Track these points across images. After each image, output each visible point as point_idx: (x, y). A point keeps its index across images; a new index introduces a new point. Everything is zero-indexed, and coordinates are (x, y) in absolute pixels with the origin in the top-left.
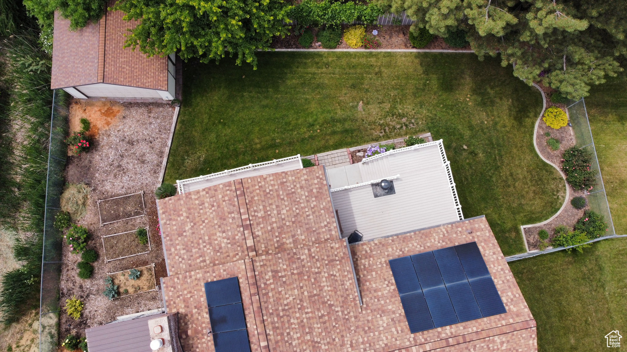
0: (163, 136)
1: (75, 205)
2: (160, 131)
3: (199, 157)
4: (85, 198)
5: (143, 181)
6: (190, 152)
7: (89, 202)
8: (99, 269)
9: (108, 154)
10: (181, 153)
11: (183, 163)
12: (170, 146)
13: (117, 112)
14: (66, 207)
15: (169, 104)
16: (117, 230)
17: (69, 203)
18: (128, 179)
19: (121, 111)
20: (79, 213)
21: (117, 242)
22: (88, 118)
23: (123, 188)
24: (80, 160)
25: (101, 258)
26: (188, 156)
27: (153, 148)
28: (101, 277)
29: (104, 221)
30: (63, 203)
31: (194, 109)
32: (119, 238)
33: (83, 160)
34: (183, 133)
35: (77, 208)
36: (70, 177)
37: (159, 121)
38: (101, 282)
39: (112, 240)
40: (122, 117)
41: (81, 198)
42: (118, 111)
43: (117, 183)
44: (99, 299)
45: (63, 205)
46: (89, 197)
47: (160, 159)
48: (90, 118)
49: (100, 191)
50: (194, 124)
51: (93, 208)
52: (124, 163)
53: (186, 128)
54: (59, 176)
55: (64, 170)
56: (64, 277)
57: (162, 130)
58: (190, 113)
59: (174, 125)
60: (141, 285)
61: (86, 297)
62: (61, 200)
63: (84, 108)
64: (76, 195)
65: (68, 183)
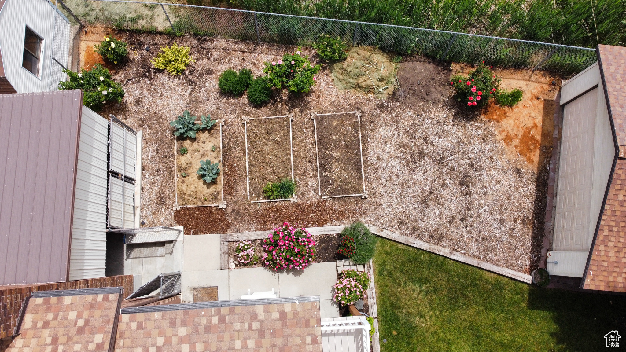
0: (473, 243)
1: (357, 71)
2: (484, 239)
3: (421, 315)
4: (369, 89)
5: (385, 199)
6: (434, 296)
7: (361, 96)
8: (235, 105)
9: (447, 136)
10: (435, 279)
11: (413, 281)
12: (452, 257)
13: (529, 157)
14: (355, 55)
15: (538, 261)
16: (300, 142)
17: (362, 62)
18: (394, 170)
19: (531, 166)
20: (341, 77)
21: (276, 142)
22: (520, 104)
23: (378, 158)
24: (441, 85)
25: (253, 110)
26: (427, 292)
27: (450, 222)
28: (219, 108)
29: (320, 120)
30: (365, 52)
31: (523, 312)
32: (283, 145)
33: (441, 89)
34: (475, 285)
35: (352, 74)
36: (410, 64)
37: (505, 238)
38: (211, 108)
39: (281, 133)
40: (519, 166)
41: (369, 82)
42: (531, 161)
43: (390, 149)
44: (181, 102)
45: (360, 52)
46: (370, 95)
47: (426, 234)
48: (521, 107)
49: (377, 117)
50: (492, 309)
51: (348, 102)
52: (428, 164)
53: (486, 291)
54: (416, 46)
55: (426, 56)
56: (231, 45)
57: (485, 242)
58: (517, 304)
59: (495, 269)
60: (189, 180)
61: (190, 80)
62: (369, 48)
63: (541, 97)
64: (376, 74)
65: (401, 62)
